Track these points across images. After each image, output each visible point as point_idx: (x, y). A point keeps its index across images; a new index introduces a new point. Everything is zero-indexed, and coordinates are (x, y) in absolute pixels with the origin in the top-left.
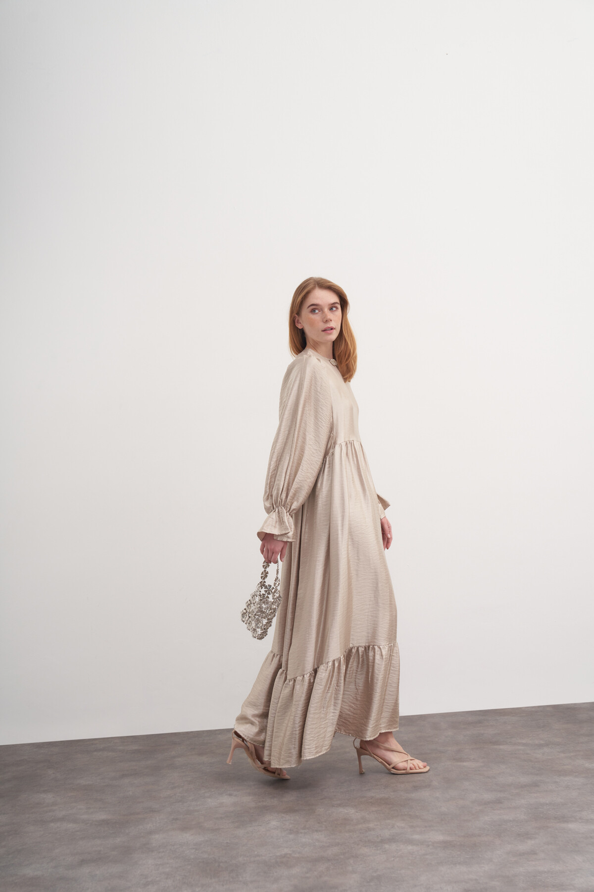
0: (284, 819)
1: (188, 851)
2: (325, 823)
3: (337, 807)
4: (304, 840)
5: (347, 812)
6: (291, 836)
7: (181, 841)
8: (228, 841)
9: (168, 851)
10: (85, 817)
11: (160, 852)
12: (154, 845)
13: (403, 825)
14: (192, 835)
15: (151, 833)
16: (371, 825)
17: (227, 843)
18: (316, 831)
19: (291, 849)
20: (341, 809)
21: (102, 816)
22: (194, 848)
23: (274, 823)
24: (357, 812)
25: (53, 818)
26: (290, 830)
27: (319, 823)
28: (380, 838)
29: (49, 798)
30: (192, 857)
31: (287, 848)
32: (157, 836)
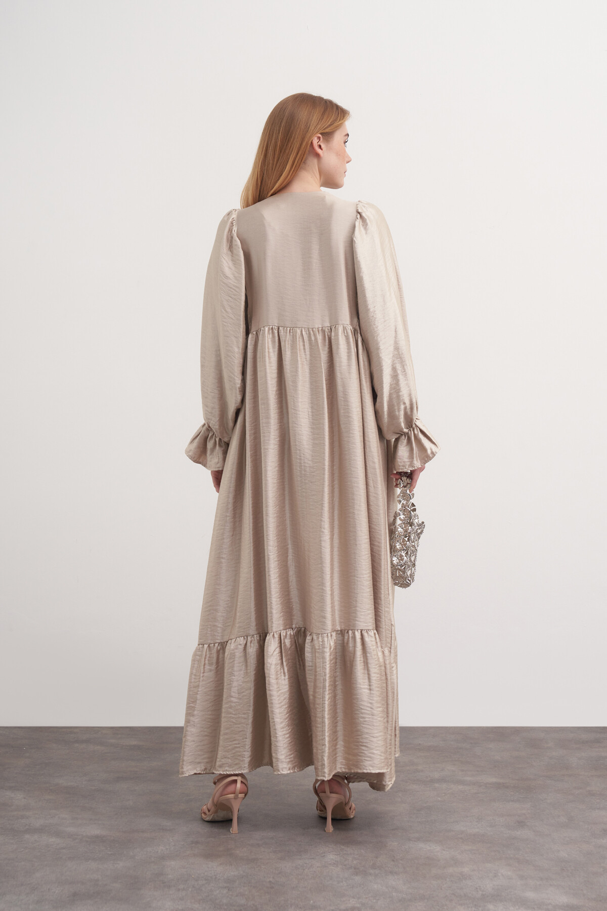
0: (345, 852)
1: (218, 892)
2: (401, 861)
3: (415, 841)
4: (376, 886)
5: (429, 848)
6: (358, 879)
7: (206, 873)
8: (271, 879)
9: (190, 890)
10: (71, 829)
11: (179, 890)
12: (170, 876)
13: (509, 873)
14: (221, 864)
15: (163, 858)
16: (466, 870)
17: (270, 882)
18: (391, 872)
19: (360, 900)
20: (421, 845)
21: (94, 830)
22: (225, 887)
23: (331, 857)
24: (444, 850)
25: (27, 827)
26: (355, 869)
27: (393, 861)
28: (481, 893)
29: (18, 798)
30: (225, 901)
31: (353, 897)
32: (173, 863)
